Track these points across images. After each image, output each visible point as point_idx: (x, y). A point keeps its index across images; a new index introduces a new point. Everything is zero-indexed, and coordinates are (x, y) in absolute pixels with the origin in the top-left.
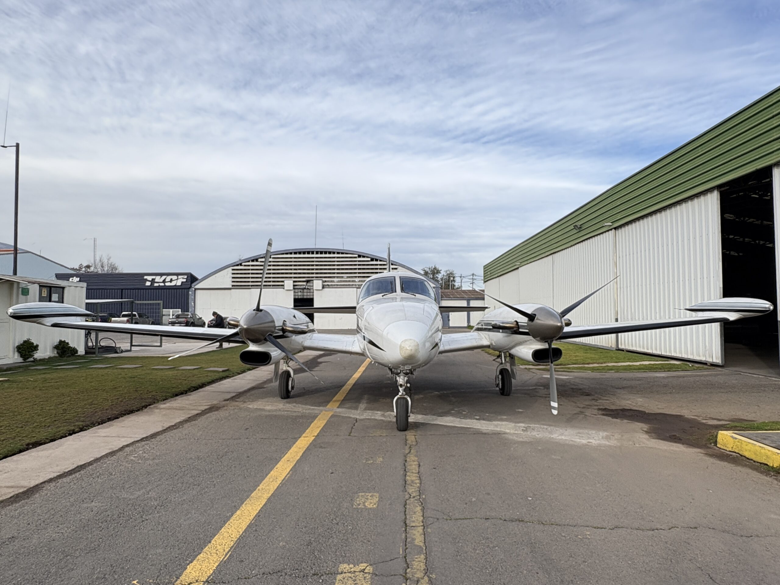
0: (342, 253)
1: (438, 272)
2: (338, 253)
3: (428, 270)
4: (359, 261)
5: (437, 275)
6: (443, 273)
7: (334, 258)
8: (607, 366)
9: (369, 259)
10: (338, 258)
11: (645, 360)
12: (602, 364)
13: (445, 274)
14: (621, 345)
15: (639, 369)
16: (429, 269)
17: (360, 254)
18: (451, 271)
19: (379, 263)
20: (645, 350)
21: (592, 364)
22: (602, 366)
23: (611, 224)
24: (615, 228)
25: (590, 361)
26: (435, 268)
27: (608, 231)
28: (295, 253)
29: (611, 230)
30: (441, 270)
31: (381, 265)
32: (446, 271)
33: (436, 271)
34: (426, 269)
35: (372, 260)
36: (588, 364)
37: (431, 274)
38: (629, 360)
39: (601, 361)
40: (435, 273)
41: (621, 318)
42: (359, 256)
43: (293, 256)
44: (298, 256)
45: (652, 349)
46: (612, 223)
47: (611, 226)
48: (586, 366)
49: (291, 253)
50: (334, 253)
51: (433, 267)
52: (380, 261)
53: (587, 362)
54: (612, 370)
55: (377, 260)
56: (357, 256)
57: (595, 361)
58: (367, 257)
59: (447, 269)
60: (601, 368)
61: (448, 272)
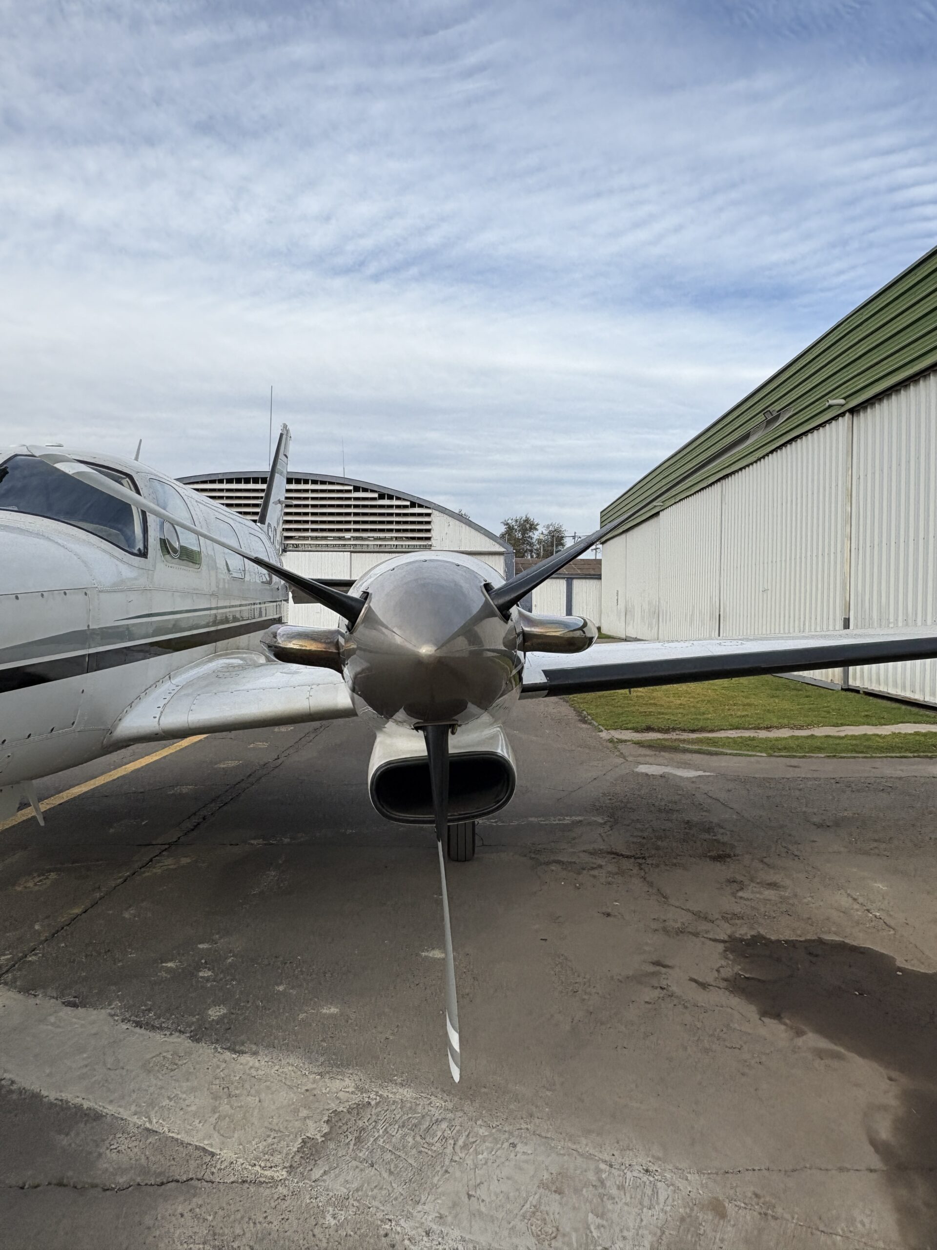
0: (323, 483)
1: (533, 527)
2: (315, 482)
3: (514, 523)
4: (356, 499)
5: (531, 534)
6: (541, 529)
7: (306, 491)
8: (812, 736)
9: (376, 495)
10: (313, 491)
11: (906, 719)
12: (801, 728)
13: (546, 532)
14: (855, 679)
15: (891, 748)
16: (516, 521)
17: (357, 485)
18: (556, 526)
19: (395, 502)
20: (908, 694)
21: (777, 728)
22: (797, 738)
23: (842, 401)
24: (853, 411)
25: (775, 721)
26: (527, 520)
27: (835, 418)
28: (230, 481)
29: (842, 415)
30: (538, 524)
31: (398, 507)
32: (548, 527)
33: (528, 526)
34: (510, 521)
35: (382, 496)
36: (768, 728)
37: (519, 531)
38: (867, 720)
39: (801, 721)
40: (526, 530)
41: (856, 618)
42: (357, 489)
43: (225, 486)
44: (234, 486)
45: (923, 691)
46: (845, 398)
47: (843, 405)
48: (763, 734)
49: (221, 481)
50: (306, 482)
51: (524, 518)
52: (398, 498)
53: (767, 723)
54: (820, 749)
55: (390, 497)
56: (351, 488)
57: (786, 721)
58: (372, 491)
59: (550, 523)
60: (792, 743)
61: (551, 528)
